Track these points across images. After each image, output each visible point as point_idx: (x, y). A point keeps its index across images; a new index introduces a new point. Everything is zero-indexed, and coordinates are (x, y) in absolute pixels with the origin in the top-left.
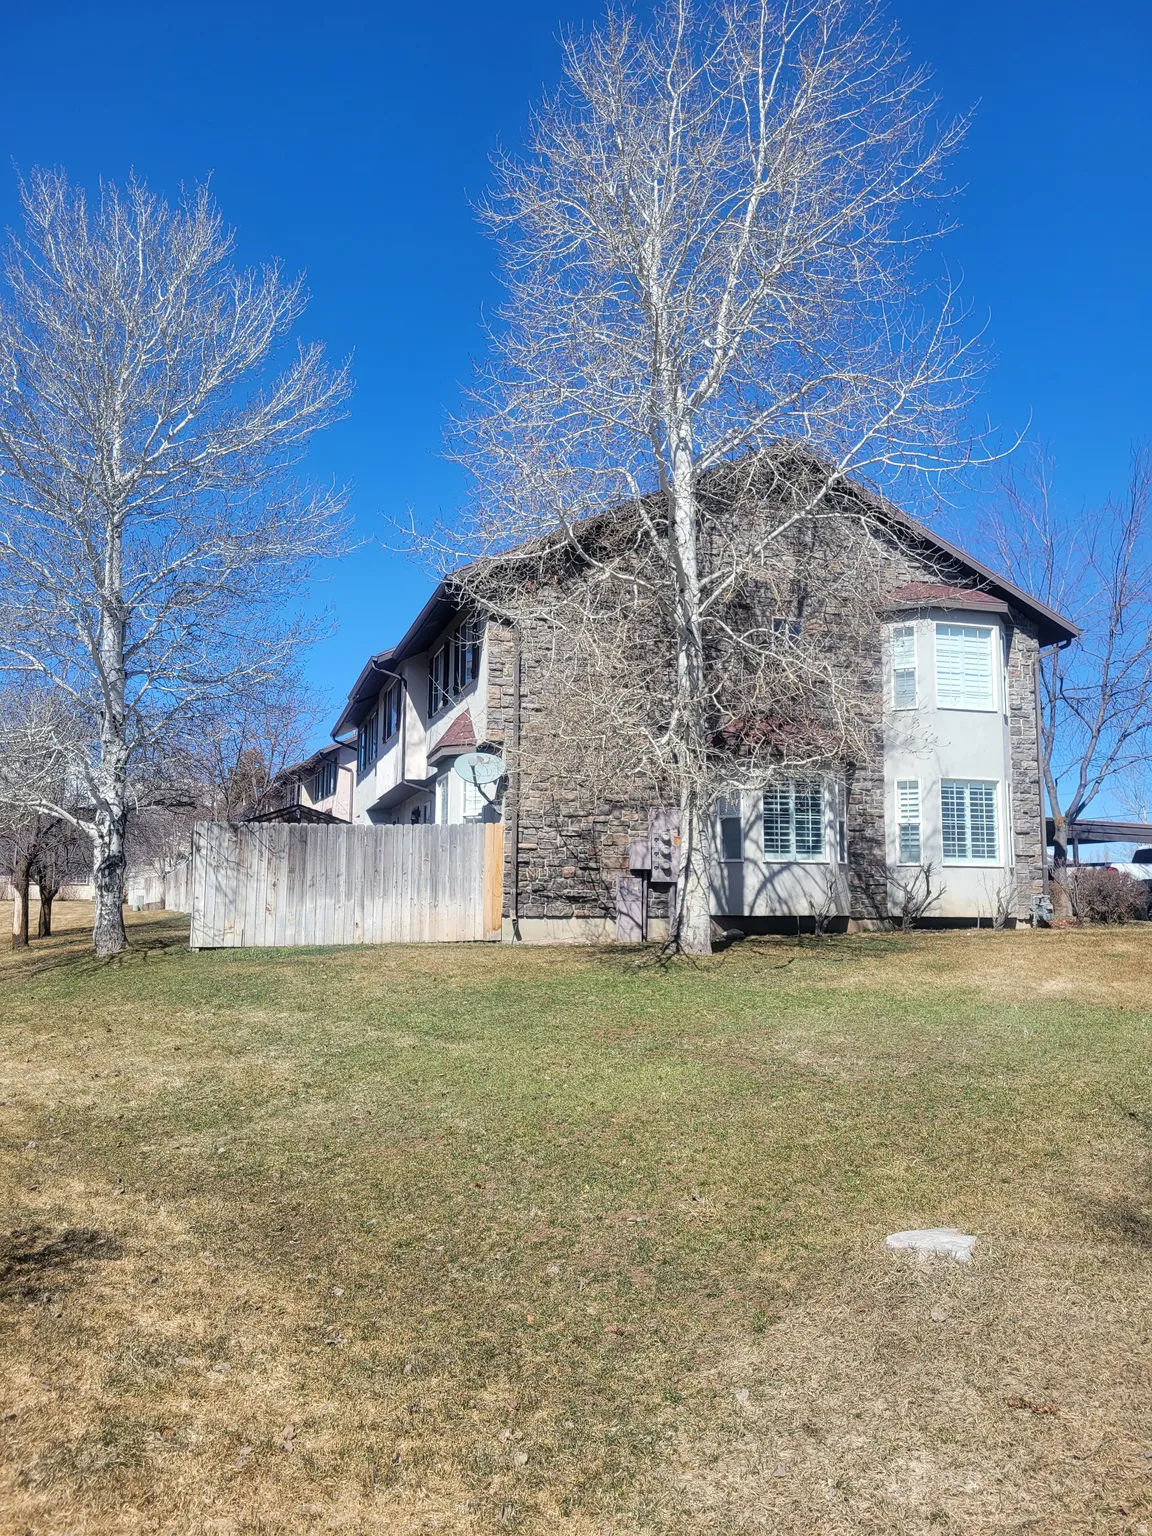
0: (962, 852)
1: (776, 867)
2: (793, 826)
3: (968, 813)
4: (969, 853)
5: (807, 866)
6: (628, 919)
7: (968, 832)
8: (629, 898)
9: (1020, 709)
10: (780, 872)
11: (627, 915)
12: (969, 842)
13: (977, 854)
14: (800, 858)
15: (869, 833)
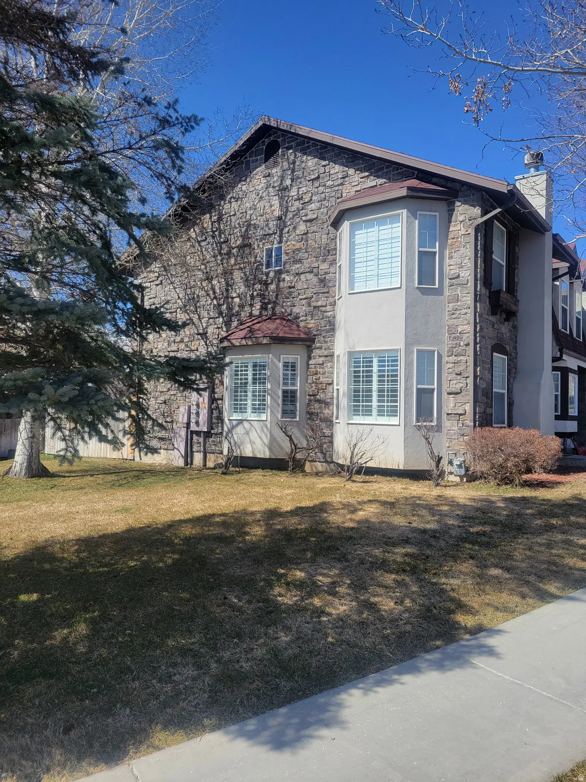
0: (368, 412)
1: (235, 423)
2: (250, 394)
3: (375, 379)
4: (375, 412)
5: (252, 422)
6: (178, 451)
7: (375, 394)
8: (179, 439)
9: (458, 277)
10: (237, 425)
11: (177, 449)
12: (375, 403)
13: (381, 413)
14: (253, 417)
15: (321, 396)
